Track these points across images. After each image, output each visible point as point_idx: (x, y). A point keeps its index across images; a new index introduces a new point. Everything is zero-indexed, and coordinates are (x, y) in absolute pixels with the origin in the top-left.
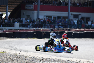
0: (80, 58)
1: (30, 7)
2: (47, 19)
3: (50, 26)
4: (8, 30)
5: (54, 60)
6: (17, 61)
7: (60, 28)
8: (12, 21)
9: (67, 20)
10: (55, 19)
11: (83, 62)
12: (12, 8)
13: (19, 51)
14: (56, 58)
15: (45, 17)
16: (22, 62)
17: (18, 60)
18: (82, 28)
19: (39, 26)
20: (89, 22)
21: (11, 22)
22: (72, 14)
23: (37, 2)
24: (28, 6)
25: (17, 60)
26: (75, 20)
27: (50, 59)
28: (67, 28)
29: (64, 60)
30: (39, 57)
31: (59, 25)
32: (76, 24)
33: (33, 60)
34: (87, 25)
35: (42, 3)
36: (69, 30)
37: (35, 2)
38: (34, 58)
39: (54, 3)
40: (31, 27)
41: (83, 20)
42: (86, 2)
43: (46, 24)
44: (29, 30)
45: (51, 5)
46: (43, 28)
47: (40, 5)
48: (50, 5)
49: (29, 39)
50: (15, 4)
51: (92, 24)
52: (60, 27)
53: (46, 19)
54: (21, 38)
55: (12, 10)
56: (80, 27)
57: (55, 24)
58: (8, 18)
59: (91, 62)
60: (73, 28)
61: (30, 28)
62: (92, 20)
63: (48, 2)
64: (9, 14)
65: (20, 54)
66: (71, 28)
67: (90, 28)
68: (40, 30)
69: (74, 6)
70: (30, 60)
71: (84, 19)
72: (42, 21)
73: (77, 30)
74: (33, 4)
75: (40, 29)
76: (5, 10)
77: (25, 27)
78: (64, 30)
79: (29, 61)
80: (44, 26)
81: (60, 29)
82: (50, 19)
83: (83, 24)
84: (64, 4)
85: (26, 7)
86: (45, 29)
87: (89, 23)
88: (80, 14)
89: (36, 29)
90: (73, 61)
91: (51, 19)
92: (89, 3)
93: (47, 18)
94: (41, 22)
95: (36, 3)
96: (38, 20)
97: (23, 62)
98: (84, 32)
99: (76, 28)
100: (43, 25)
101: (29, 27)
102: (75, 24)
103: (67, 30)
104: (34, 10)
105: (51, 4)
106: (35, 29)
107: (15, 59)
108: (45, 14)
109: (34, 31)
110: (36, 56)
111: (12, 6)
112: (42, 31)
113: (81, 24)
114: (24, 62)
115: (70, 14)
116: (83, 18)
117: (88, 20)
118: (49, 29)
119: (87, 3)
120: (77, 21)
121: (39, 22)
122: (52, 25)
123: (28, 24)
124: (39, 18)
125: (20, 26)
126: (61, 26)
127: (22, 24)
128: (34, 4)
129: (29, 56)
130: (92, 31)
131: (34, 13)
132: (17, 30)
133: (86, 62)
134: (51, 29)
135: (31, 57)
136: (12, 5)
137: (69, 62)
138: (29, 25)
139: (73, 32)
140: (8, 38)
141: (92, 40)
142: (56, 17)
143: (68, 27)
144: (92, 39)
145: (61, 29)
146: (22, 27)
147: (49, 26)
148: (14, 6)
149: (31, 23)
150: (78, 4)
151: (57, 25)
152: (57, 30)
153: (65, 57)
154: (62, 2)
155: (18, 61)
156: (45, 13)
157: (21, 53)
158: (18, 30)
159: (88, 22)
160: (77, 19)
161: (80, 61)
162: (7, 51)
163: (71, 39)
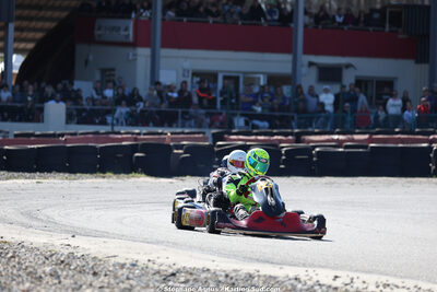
0: (351, 270)
1: (117, 29)
2: (197, 86)
3: (208, 120)
4: (16, 136)
5: (227, 276)
6: (57, 281)
7: (254, 127)
8: (31, 93)
9: (286, 90)
10: (232, 86)
11: (361, 286)
12: (31, 35)
13: (64, 236)
14: (236, 267)
15: (184, 75)
16: (81, 286)
17: (58, 277)
19: (157, 117)
20: (391, 101)
21: (29, 99)
22: (311, 64)
23: (149, 7)
24: (106, 27)
25: (54, 275)
26: (326, 91)
27: (208, 270)
28: (290, 130)
29: (275, 278)
30: (158, 261)
31: (250, 117)
32: (329, 108)
33: (131, 276)
34: (382, 115)
35: (171, 14)
36: (298, 140)
37: (138, 6)
38: (134, 265)
39: (229, 11)
40: (122, 125)
41: (361, 92)
42: (378, 6)
43: (191, 110)
44: (112, 136)
45: (214, 22)
47: (163, 20)
48: (208, 22)
49: (111, 180)
50: (49, 13)
51: (406, 112)
52: (257, 122)
53: (189, 89)
54: (73, 176)
55: (31, 46)
56: (348, 126)
57: (233, 109)
58: (13, 83)
59: (400, 285)
60: (316, 130)
61: (116, 129)
62: (406, 93)
63: (201, 9)
64: (17, 60)
65: (71, 250)
66: (306, 128)
67: (397, 130)
68: (163, 136)
69: (320, 27)
70: (116, 277)
71: (366, 86)
72: (171, 97)
73: (336, 137)
74: (129, 17)
75: (161, 134)
76: (1, 45)
77: (93, 123)
78: (276, 137)
79: (112, 281)
80: (180, 121)
81: (255, 131)
82: (211, 86)
83: (361, 111)
84: (276, 17)
85: (99, 29)
86: (187, 131)
87: (393, 105)
88: (348, 66)
89: (144, 131)
90: (315, 279)
91: (216, 88)
92: (391, 13)
93: (197, 79)
94: (169, 98)
95: (146, 14)
96: (155, 93)
97: (84, 287)
98: (366, 147)
99: (328, 129)
100: (177, 113)
101: (113, 125)
102: (325, 111)
103: (290, 137)
104: (134, 45)
105: (213, 15)
106: (139, 134)
107: (48, 269)
108: (187, 65)
109: (136, 139)
110: (142, 260)
111: (33, 24)
112: (172, 140)
113: (354, 110)
114: (91, 285)
115: (302, 66)
116: (361, 83)
117: (386, 90)
118: (204, 133)
119: (382, 11)
120: (337, 97)
121: (159, 100)
122: (221, 114)
123: (109, 107)
124: (158, 83)
125: (69, 118)
126: (261, 117)
127: (79, 107)
128: (133, 15)
129: (113, 260)
130: (402, 141)
131: (135, 60)
132: (54, 135)
133: (378, 287)
134: (214, 135)
135: (122, 262)
136: (31, 19)
137: (299, 286)
138: (111, 112)
139: (317, 149)
140: (16, 174)
141: (403, 185)
142: (236, 79)
143: (293, 124)
144: (403, 180)
145: (261, 134)
146: (78, 123)
147: (204, 117)
148: (40, 24)
149: (124, 103)
150: (340, 16)
151: (242, 115)
152: (241, 137)
153: (281, 263)
154: (263, 6)
155: (60, 282)
156: (186, 58)
157: (73, 242)
158: (63, 135)
159: (387, 100)
160: (337, 88)
161: (348, 281)
162: (12, 235)
163: (309, 180)
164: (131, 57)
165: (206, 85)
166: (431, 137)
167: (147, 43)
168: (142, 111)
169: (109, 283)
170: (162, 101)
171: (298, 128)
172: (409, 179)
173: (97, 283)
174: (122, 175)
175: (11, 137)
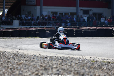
0: (94, 56)
1: (32, 2)
4: (6, 29)
5: (61, 58)
6: (14, 59)
9: (75, 16)
10: (61, 16)
11: (98, 60)
12: (10, 4)
13: (17, 50)
14: (63, 56)
15: (49, 13)
16: (20, 60)
18: (93, 26)
22: (81, 10)
26: (85, 16)
27: (55, 57)
28: (76, 26)
29: (74, 58)
30: (42, 55)
33: (34, 58)
36: (78, 28)
38: (35, 55)
43: (51, 22)
46: (48, 27)
49: (30, 39)
53: (50, 16)
54: (20, 38)
55: (10, 7)
59: (108, 59)
60: (83, 26)
61: (32, 27)
64: (6, 10)
65: (18, 53)
66: (80, 25)
67: (103, 26)
70: (30, 58)
72: (46, 18)
73: (88, 28)
75: (43, 28)
76: (2, 6)
78: (72, 28)
82: (56, 16)
83: (94, 21)
85: (27, 1)
86: (50, 27)
88: (91, 10)
89: (39, 27)
90: (85, 58)
96: (42, 17)
98: (96, 29)
99: (86, 26)
100: (47, 22)
103: (76, 28)
104: (36, 5)
106: (37, 28)
107: (11, 56)
108: (49, 10)
110: (38, 54)
111: (10, 1)
114: (23, 60)
115: (79, 10)
116: (94, 14)
118: (54, 27)
122: (58, 22)
125: (20, 24)
129: (30, 55)
130: (105, 28)
131: (36, 9)
132: (16, 29)
133: (102, 60)
134: (56, 28)
135: (32, 55)
137: (81, 60)
139: (83, 30)
140: (6, 38)
141: (106, 39)
142: (62, 14)
143: (77, 25)
145: (69, 27)
148: (12, 1)
151: (64, 23)
153: (76, 55)
155: (15, 59)
156: (49, 8)
157: (19, 51)
158: (18, 28)
160: (88, 16)
161: (94, 58)
162: (3, 50)
163: (81, 38)
164: (35, 9)
165: (54, 15)
166: (112, 27)
167: (39, 5)
168: (38, 22)
169: (28, 59)
170: (43, 20)
171: (78, 26)
172: (107, 37)
173: (25, 59)
174: (33, 37)
175: (5, 29)
